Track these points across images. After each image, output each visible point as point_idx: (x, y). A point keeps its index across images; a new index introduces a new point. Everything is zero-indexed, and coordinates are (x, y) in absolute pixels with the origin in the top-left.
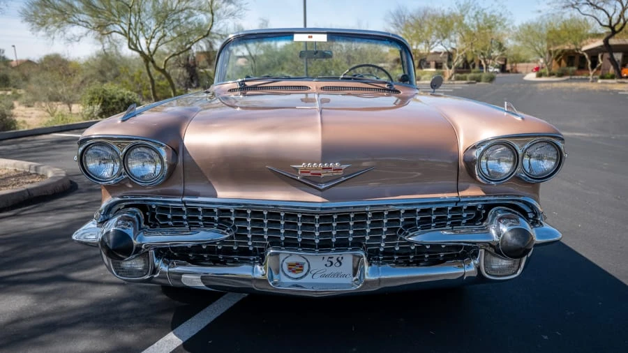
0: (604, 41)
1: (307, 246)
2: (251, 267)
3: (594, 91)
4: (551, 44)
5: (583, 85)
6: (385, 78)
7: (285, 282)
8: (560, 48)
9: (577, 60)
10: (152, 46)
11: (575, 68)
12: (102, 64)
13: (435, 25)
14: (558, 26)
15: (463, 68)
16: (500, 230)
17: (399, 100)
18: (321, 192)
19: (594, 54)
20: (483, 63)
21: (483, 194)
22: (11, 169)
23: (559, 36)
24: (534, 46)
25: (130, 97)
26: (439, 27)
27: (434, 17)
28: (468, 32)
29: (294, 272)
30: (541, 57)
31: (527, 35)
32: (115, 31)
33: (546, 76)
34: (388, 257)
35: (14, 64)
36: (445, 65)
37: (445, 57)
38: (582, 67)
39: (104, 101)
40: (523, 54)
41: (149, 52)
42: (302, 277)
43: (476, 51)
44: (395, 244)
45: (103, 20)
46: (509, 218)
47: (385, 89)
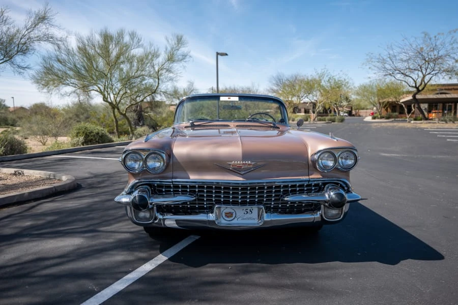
0: (413, 96)
1: (235, 203)
2: (206, 215)
3: (408, 128)
4: (380, 97)
5: (401, 124)
6: (270, 120)
7: (224, 222)
8: (386, 100)
9: (398, 108)
10: (118, 99)
11: (397, 114)
12: (77, 110)
13: (303, 85)
14: (383, 87)
15: (323, 113)
16: (330, 195)
17: (280, 133)
18: (242, 176)
19: (408, 104)
20: (336, 110)
21: (321, 177)
22: (38, 176)
23: (384, 93)
24: (369, 99)
25: (103, 132)
26: (305, 87)
27: (302, 81)
28: (325, 90)
29: (228, 217)
30: (374, 106)
31: (364, 92)
32: (93, 90)
33: (378, 118)
34: (275, 210)
35: (11, 109)
36: (311, 111)
37: (311, 106)
38: (402, 112)
39: (86, 134)
40: (362, 104)
41: (116, 103)
42: (232, 220)
43: (331, 102)
44: (279, 204)
45: (86, 83)
46: (335, 189)
47: (271, 127)
